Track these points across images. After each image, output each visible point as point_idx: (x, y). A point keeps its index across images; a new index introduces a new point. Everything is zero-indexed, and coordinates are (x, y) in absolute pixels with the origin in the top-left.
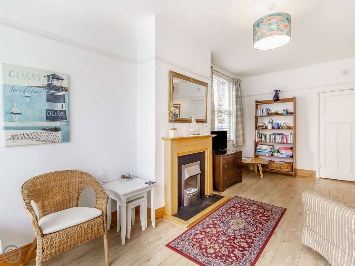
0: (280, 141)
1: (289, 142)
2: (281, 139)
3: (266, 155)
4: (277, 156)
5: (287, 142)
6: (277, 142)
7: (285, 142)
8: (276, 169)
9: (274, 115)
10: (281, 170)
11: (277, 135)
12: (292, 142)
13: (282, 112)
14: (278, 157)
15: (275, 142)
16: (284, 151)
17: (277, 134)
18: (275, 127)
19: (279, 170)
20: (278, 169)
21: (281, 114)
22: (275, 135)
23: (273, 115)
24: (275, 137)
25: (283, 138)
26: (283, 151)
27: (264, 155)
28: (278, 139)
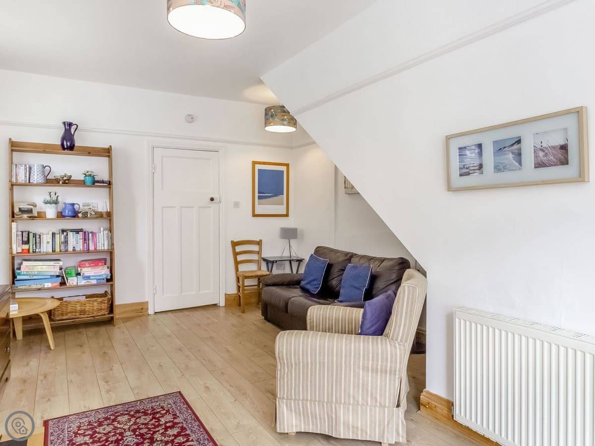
0: (80, 247)
1: (100, 247)
2: (81, 242)
3: (46, 287)
4: (75, 283)
5: (95, 249)
6: (70, 249)
7: (92, 248)
8: (74, 317)
9: (64, 183)
10: (86, 316)
11: (71, 234)
12: (106, 247)
13: (82, 178)
14: (77, 287)
15: (67, 251)
16: (89, 269)
17: (72, 231)
18: (67, 213)
19: (82, 316)
20: (78, 315)
21: (81, 184)
22: (67, 235)
23: (61, 183)
24: (66, 237)
25: (85, 240)
26: (87, 271)
27: (39, 286)
28: (75, 242)
